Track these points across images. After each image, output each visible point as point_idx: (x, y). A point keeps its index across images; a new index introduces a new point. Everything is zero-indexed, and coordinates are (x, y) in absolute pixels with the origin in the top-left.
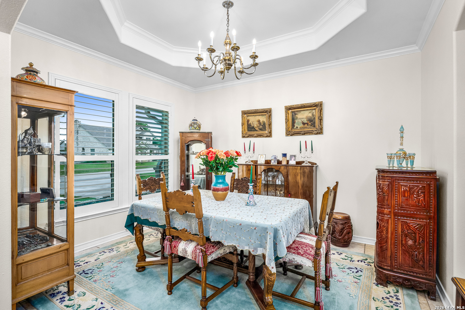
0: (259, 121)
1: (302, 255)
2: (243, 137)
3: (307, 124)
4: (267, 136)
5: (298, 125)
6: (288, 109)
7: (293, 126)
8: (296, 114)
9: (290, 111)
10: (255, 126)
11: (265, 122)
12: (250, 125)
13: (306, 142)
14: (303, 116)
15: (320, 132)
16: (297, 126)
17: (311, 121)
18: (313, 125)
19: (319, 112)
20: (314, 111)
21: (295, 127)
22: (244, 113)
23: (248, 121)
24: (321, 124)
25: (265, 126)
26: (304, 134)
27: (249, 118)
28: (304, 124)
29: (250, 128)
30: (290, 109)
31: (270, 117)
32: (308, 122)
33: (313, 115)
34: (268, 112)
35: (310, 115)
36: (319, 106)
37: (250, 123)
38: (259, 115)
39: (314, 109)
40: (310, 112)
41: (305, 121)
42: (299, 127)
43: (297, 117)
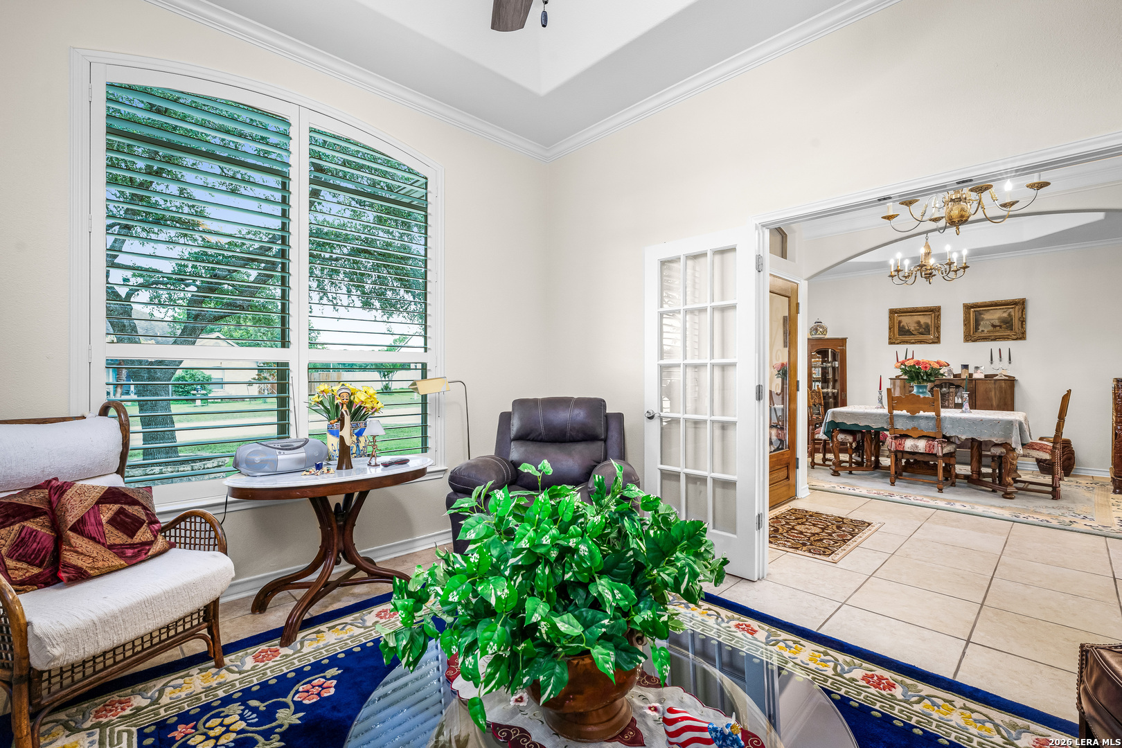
0: (918, 323)
1: (1038, 450)
2: (891, 343)
3: (1000, 327)
4: (933, 343)
5: (985, 328)
6: (967, 308)
7: (977, 328)
8: (981, 314)
9: (972, 310)
10: (913, 329)
11: (930, 323)
12: (903, 327)
13: (1000, 350)
14: (995, 316)
15: (1022, 336)
16: (983, 329)
17: (1007, 323)
18: (1011, 327)
19: (1020, 312)
20: (1011, 310)
21: (980, 331)
22: (893, 312)
23: (900, 322)
24: (1022, 327)
25: (929, 330)
26: (995, 340)
27: (900, 318)
28: (994, 326)
29: (903, 331)
30: (972, 307)
31: (938, 317)
32: (1002, 324)
33: (1009, 315)
34: (935, 312)
35: (1005, 315)
36: (1021, 304)
37: (903, 326)
38: (920, 315)
39: (1012, 308)
40: (1004, 312)
41: (997, 323)
42: (986, 330)
43: (983, 318)
